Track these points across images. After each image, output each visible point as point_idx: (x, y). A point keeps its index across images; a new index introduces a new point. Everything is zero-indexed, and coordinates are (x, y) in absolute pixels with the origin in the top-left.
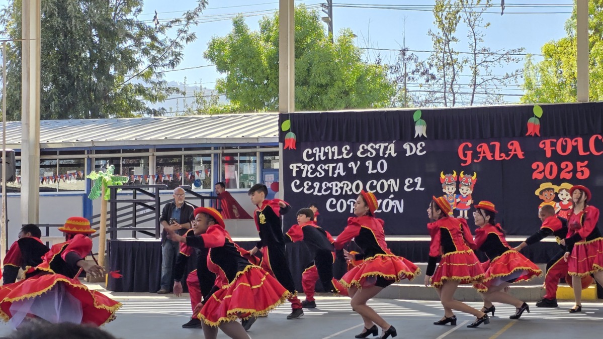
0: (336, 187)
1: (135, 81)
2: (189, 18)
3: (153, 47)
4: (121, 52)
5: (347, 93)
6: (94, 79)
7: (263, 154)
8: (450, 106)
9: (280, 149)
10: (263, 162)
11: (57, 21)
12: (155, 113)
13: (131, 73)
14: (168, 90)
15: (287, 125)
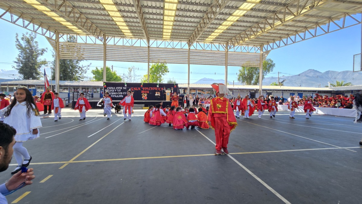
0: (113, 93)
1: (78, 75)
2: (88, 66)
3: (81, 70)
4: (76, 70)
5: (115, 79)
6: (70, 74)
7: (101, 88)
8: (131, 82)
9: (103, 87)
10: (100, 89)
11: (63, 64)
12: (82, 81)
13: (78, 74)
14: (84, 77)
15: (105, 84)
